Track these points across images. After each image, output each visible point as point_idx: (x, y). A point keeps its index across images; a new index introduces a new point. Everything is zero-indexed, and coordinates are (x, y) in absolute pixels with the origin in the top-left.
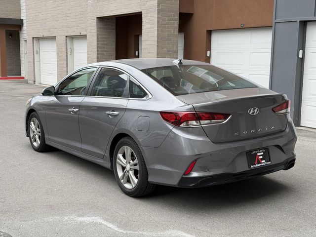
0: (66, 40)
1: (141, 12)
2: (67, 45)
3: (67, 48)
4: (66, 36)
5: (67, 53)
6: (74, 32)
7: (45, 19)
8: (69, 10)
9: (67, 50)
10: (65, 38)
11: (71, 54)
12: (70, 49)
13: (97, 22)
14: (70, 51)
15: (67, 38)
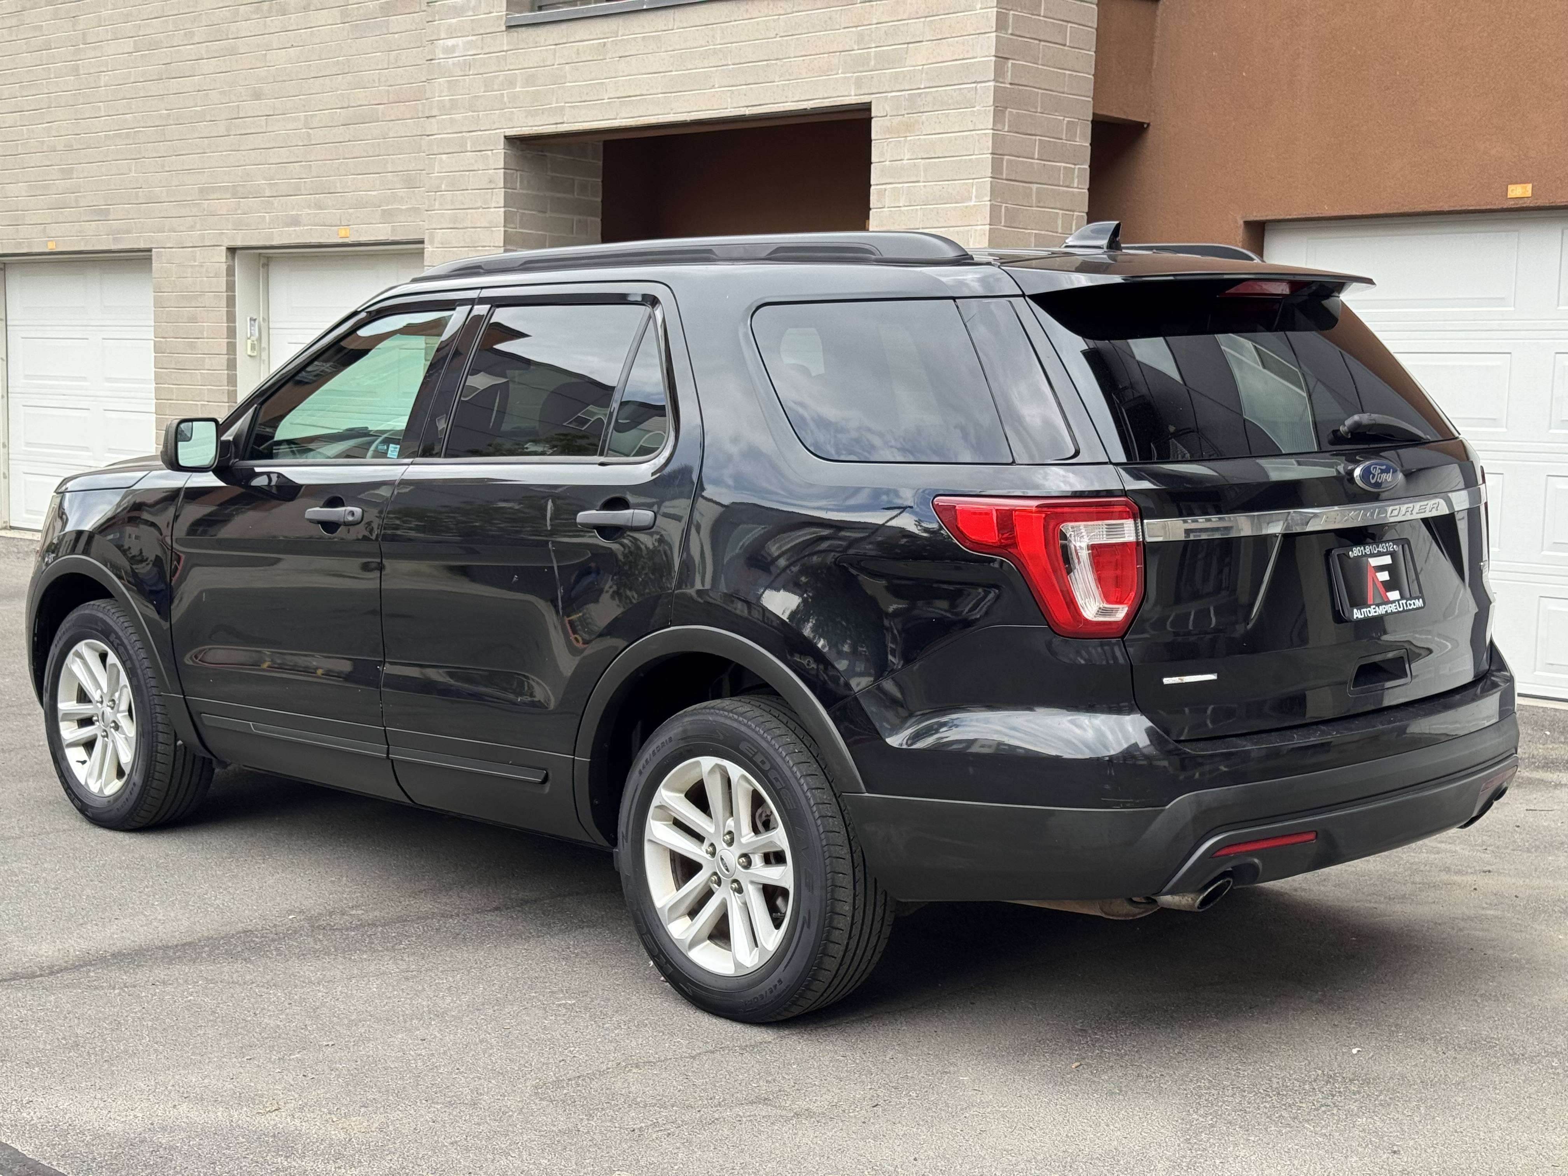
0: (230, 272)
1: (866, 108)
2: (231, 301)
3: (231, 317)
4: (232, 251)
5: (232, 348)
6: (295, 221)
7: (69, 148)
8: (257, 96)
9: (232, 332)
10: (224, 260)
11: (255, 354)
12: (251, 325)
13: (505, 163)
14: (254, 338)
15: (233, 259)
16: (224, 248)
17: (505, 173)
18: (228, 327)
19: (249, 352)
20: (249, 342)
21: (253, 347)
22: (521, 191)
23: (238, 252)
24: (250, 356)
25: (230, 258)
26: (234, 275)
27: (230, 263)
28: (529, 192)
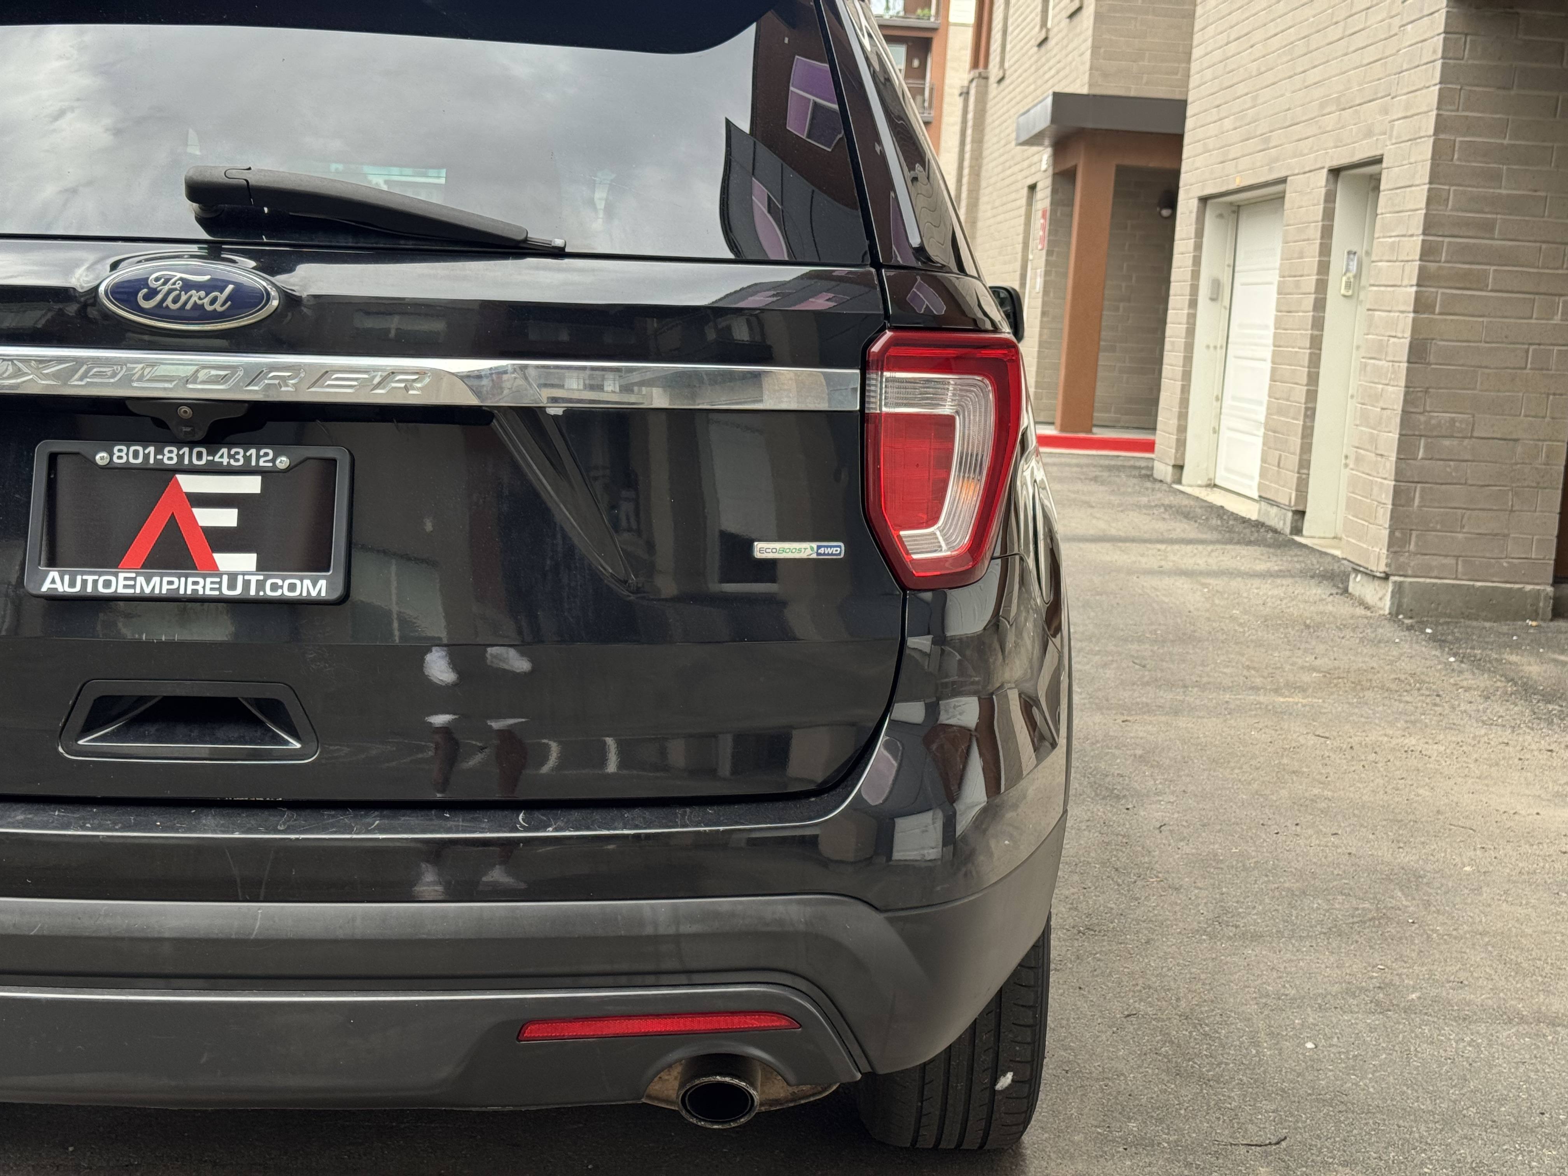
0: (1330, 198)
2: (1327, 232)
3: (1325, 250)
4: (1335, 172)
5: (1322, 286)
7: (1258, 73)
9: (1324, 268)
10: (1323, 183)
11: (1350, 293)
12: (1348, 258)
13: (1447, 25)
14: (1350, 275)
15: (1336, 182)
16: (1325, 171)
17: (1445, 39)
18: (1320, 262)
19: (1343, 291)
20: (1344, 279)
21: (1348, 285)
22: (1470, 62)
23: (1343, 174)
24: (1344, 296)
25: (1332, 181)
26: (1334, 202)
27: (1332, 187)
28: (1484, 62)
